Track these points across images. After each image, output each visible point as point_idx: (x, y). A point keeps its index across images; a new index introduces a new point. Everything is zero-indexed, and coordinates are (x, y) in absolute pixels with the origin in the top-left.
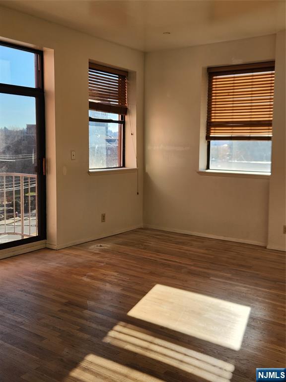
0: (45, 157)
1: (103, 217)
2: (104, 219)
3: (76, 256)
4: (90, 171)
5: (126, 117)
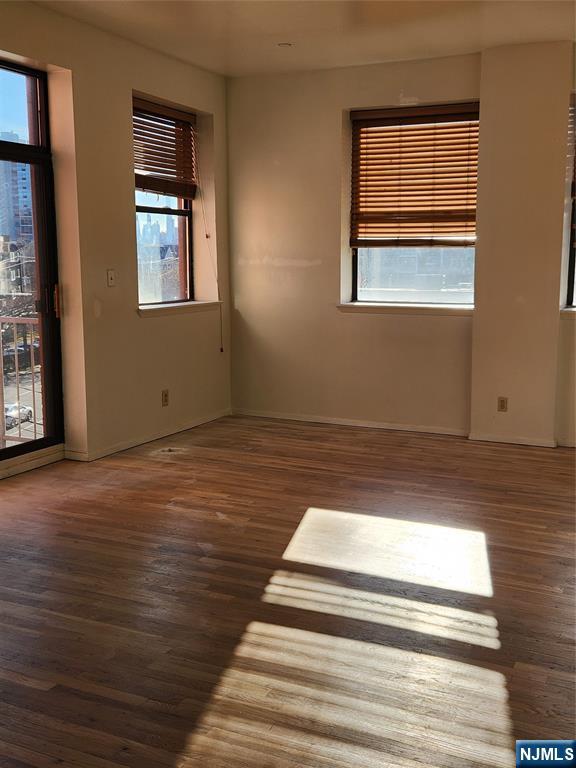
0: (57, 282)
1: (165, 396)
2: (166, 401)
3: (132, 470)
4: (140, 307)
5: (193, 202)
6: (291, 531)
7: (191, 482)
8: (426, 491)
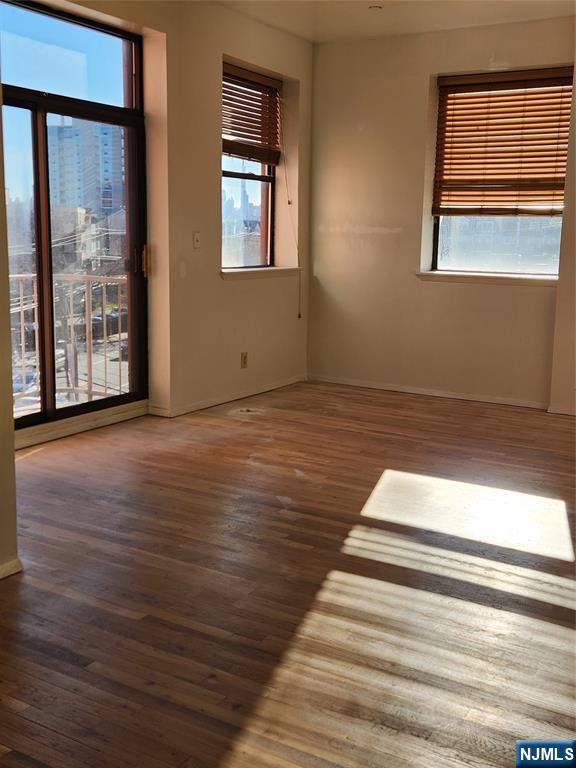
0: (146, 243)
1: (244, 358)
2: (245, 363)
3: (212, 427)
4: (223, 270)
5: (277, 168)
6: (368, 490)
7: (268, 440)
8: (504, 460)
